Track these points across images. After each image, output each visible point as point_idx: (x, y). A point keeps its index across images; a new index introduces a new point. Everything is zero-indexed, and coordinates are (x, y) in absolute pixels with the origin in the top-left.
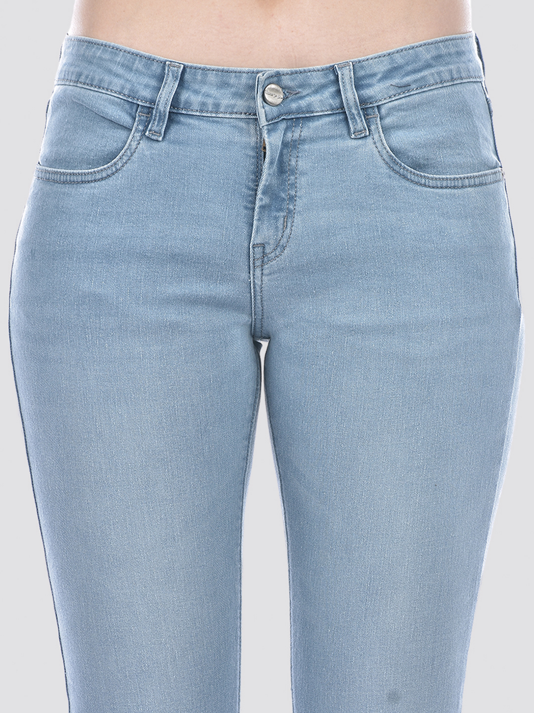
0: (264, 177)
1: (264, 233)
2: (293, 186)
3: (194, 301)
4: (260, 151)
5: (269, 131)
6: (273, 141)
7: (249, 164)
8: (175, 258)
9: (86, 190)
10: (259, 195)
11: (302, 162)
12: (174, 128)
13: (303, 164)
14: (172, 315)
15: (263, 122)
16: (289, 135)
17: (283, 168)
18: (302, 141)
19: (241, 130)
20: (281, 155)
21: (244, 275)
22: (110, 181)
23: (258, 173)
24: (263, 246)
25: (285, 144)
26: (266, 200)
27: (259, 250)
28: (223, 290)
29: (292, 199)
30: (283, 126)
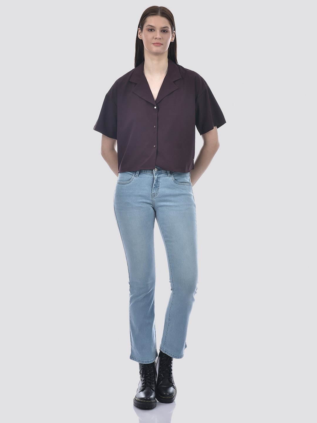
0: (154, 183)
1: (154, 192)
2: (159, 184)
3: (144, 202)
4: (154, 178)
5: (155, 175)
6: (156, 177)
7: (152, 181)
8: (140, 196)
9: (126, 185)
10: (153, 186)
11: (160, 180)
12: (140, 175)
13: (160, 181)
14: (140, 205)
15: (154, 174)
16: (158, 176)
17: (157, 181)
18: (160, 177)
19: (150, 175)
20: (157, 179)
21: (151, 199)
22: (130, 184)
23: (153, 182)
24: (154, 194)
25: (158, 177)
26: (154, 186)
27: (153, 194)
28: (148, 201)
29: (159, 186)
30: (157, 174)
